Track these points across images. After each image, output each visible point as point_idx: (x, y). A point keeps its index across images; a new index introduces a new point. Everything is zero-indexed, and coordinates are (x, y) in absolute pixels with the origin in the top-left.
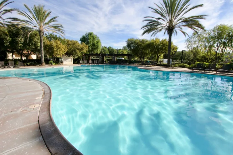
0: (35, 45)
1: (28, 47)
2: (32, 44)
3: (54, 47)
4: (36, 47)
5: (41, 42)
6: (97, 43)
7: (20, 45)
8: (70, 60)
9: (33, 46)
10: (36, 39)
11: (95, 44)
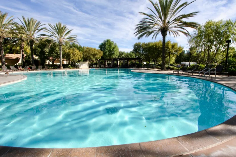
0: (57, 53)
1: (52, 55)
2: (55, 52)
3: (71, 54)
4: (58, 55)
5: (60, 51)
6: (114, 48)
7: (46, 53)
8: (86, 65)
9: (55, 54)
10: (57, 49)
11: (112, 50)
